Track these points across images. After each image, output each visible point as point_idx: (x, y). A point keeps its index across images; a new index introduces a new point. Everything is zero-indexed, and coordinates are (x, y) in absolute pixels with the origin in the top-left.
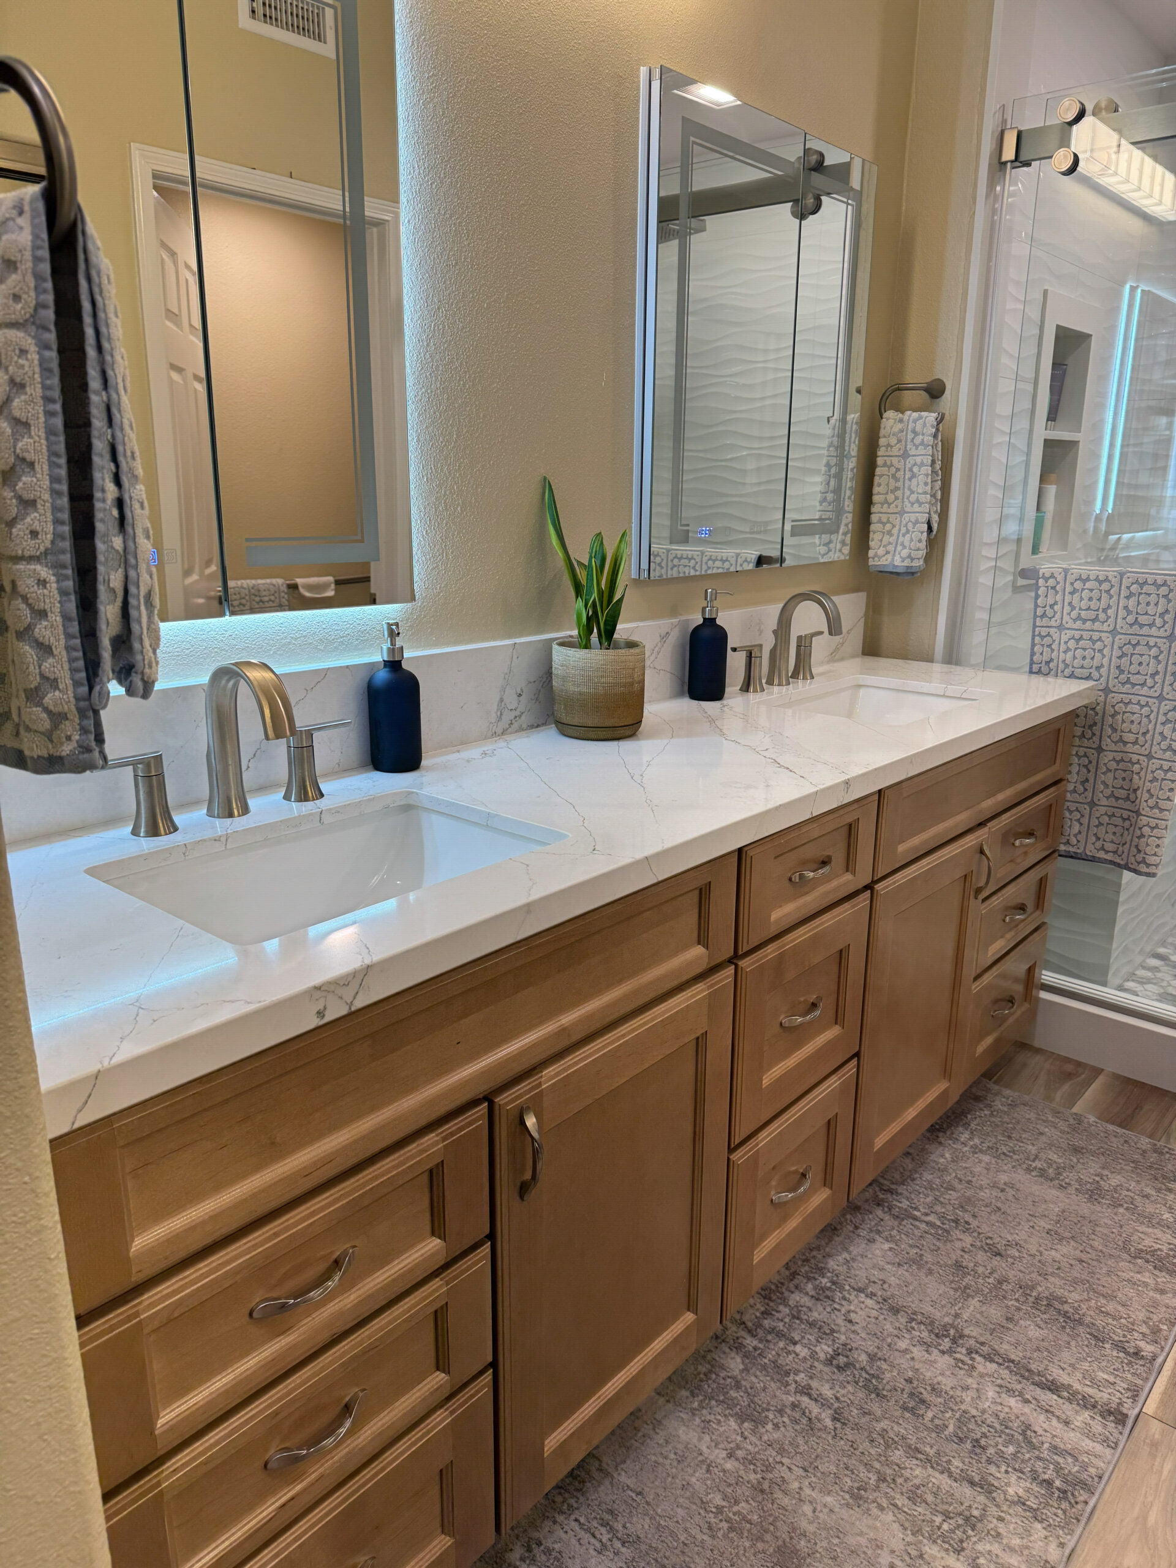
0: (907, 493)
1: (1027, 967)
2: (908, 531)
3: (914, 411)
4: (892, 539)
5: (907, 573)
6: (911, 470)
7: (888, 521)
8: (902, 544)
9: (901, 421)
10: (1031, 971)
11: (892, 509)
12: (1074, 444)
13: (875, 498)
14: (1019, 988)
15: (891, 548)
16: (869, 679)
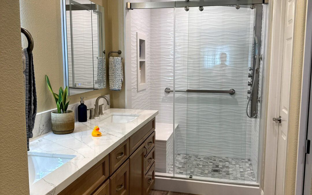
0: (116, 74)
1: (152, 172)
2: (118, 82)
3: (116, 57)
4: (114, 83)
5: (118, 90)
6: (117, 69)
7: (113, 80)
8: (117, 84)
9: (114, 59)
10: (153, 173)
11: (114, 77)
12: (144, 62)
13: (110, 75)
14: (151, 177)
15: (114, 85)
16: (114, 113)
